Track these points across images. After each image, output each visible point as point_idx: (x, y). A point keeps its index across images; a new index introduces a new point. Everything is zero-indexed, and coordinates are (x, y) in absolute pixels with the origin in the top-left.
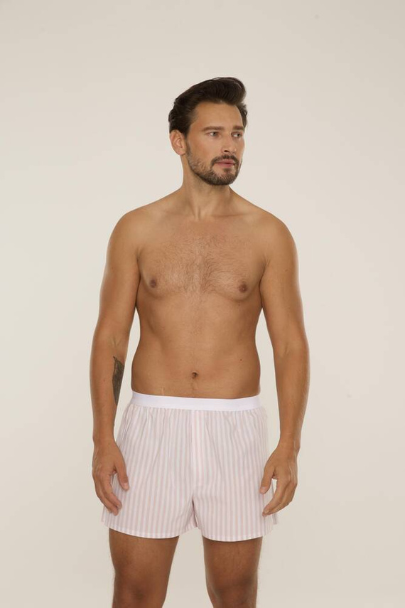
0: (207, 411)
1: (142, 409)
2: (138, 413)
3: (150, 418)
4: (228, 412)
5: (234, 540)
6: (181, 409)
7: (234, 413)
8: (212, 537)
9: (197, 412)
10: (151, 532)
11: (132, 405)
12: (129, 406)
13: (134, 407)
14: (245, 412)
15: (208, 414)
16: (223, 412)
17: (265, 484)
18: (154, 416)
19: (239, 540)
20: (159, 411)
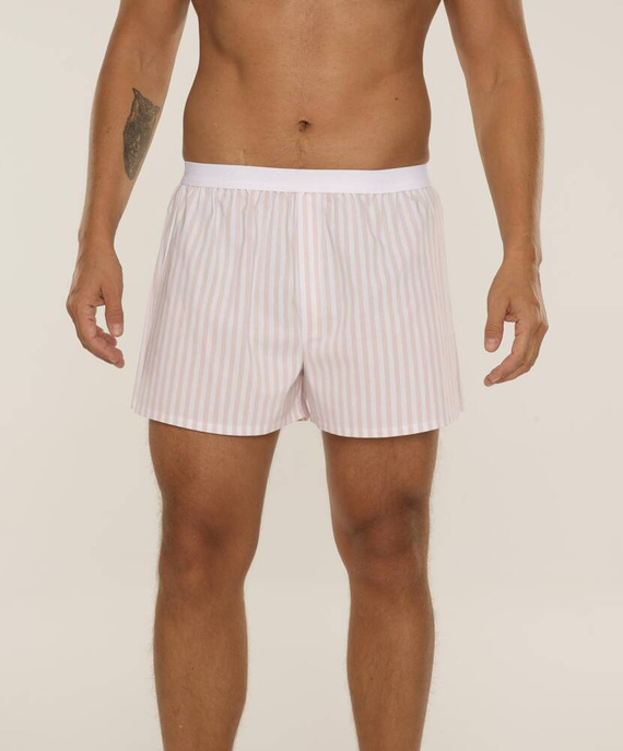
0: (329, 195)
1: (203, 193)
2: (196, 199)
3: (219, 209)
4: (367, 195)
5: (385, 435)
6: (279, 190)
7: (379, 197)
8: (343, 431)
9: (309, 196)
10: (225, 422)
11: (184, 187)
12: (178, 189)
13: (187, 191)
14: (401, 195)
15: (329, 200)
16: (359, 195)
17: (493, 334)
18: (226, 205)
19: (395, 434)
20: (235, 194)
